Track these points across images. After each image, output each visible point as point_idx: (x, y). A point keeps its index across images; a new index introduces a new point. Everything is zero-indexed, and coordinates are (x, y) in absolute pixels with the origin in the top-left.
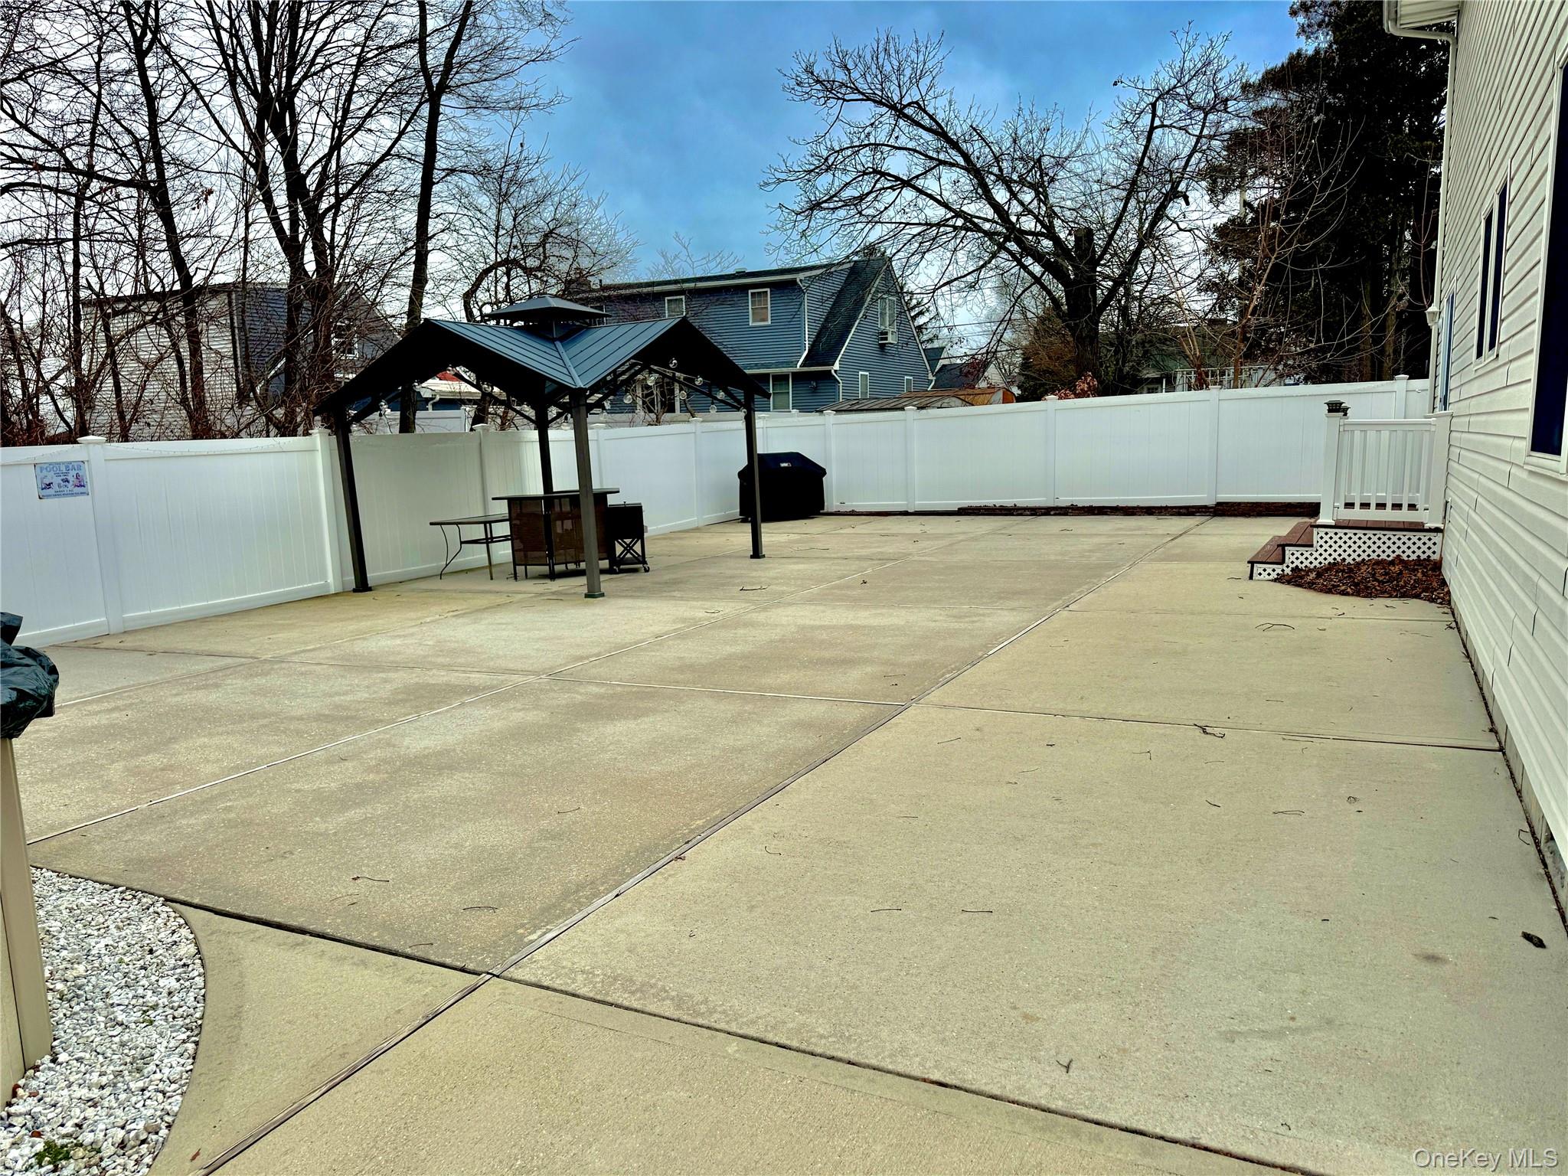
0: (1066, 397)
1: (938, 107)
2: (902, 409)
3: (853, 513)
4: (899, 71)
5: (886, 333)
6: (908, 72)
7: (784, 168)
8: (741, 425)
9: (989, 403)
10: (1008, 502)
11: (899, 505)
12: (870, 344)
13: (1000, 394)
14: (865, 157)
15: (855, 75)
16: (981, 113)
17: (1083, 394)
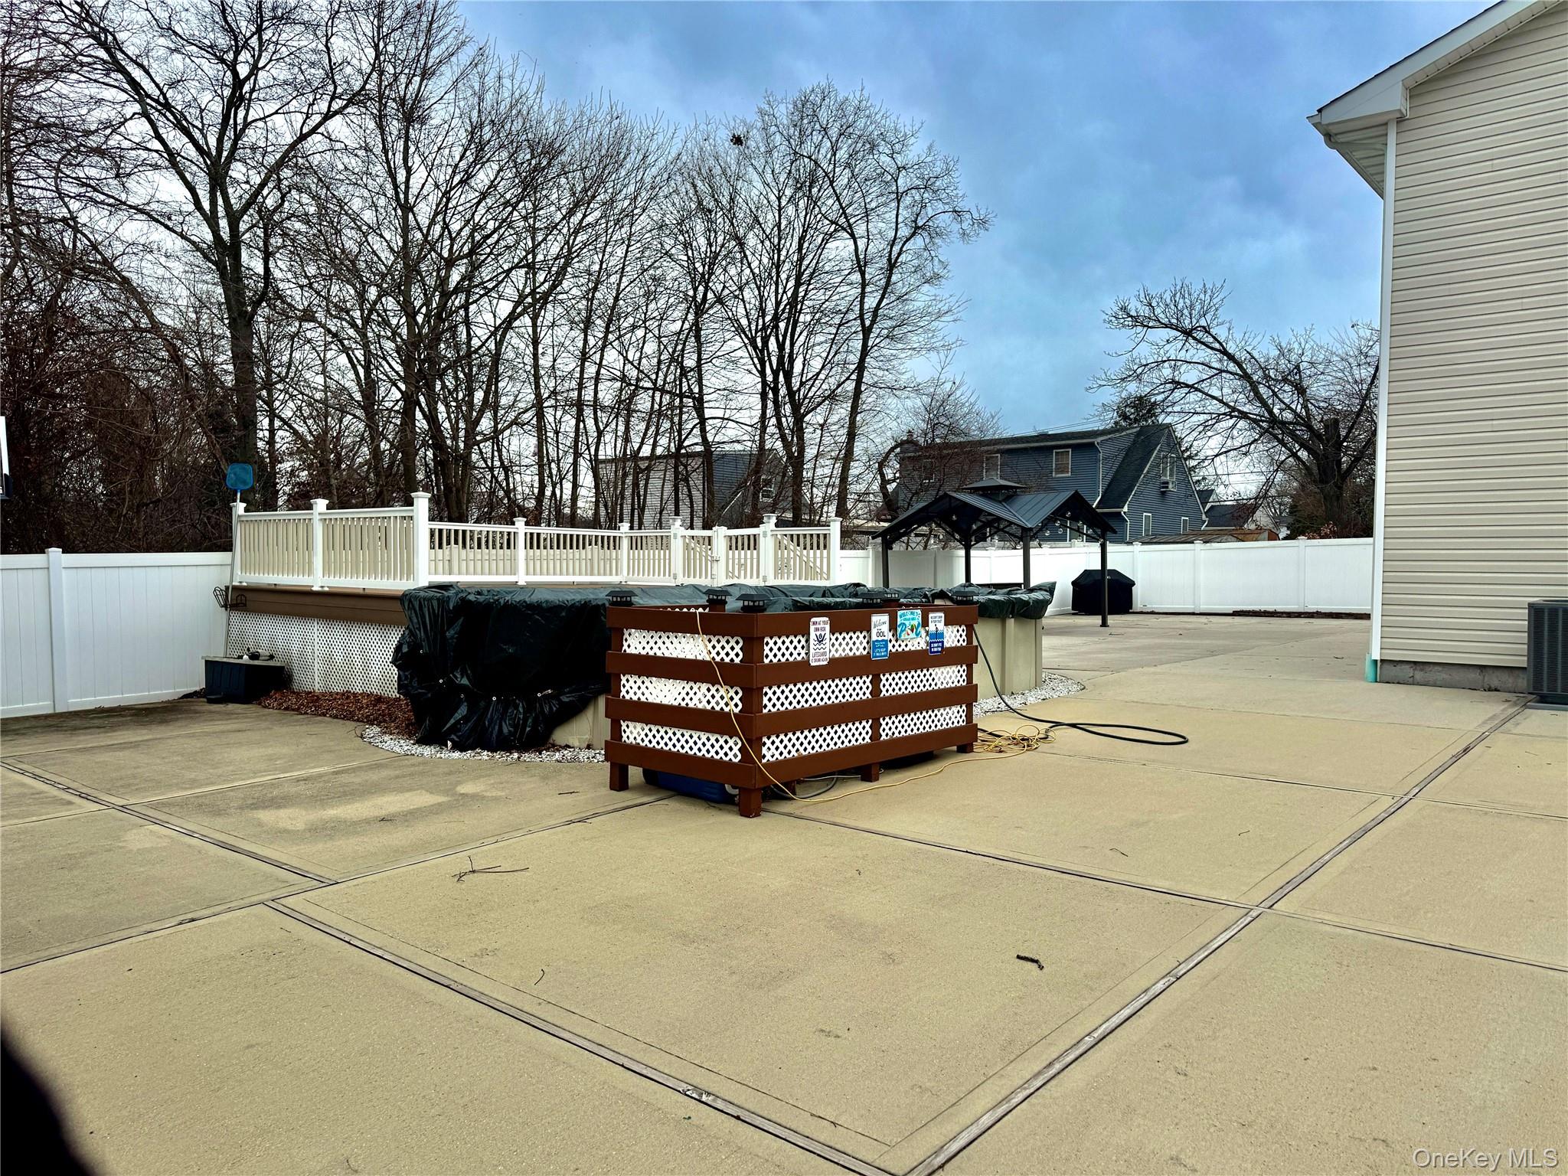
0: (1314, 538)
1: (1221, 332)
2: (1192, 542)
3: (1153, 613)
4: (1192, 307)
5: (1167, 483)
6: (1198, 307)
7: (1104, 377)
8: (1099, 550)
9: (1257, 540)
10: (1270, 608)
11: (1189, 608)
12: (1152, 491)
13: (1266, 534)
14: (1167, 372)
15: (1158, 311)
16: (1253, 335)
17: (1326, 536)
